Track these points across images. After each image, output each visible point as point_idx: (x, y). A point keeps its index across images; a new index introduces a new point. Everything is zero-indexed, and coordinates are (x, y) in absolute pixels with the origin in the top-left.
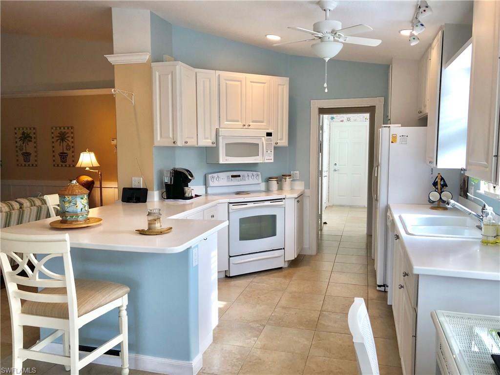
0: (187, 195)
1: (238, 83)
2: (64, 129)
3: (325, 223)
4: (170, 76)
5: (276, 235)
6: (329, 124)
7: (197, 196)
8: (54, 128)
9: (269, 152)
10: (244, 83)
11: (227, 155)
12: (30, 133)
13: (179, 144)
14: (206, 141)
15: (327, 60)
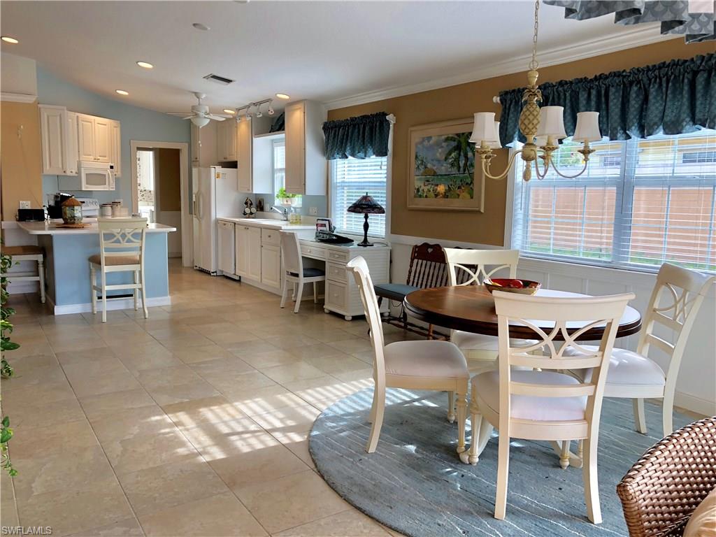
1: (90, 124)
4: (58, 117)
9: (112, 182)
10: (93, 124)
11: (87, 183)
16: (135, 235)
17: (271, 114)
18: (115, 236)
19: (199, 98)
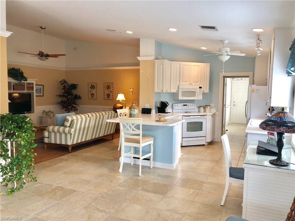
0: (166, 112)
1: (188, 66)
2: (109, 83)
3: (227, 130)
4: (162, 65)
5: (202, 130)
6: (231, 81)
7: (169, 113)
8: (105, 83)
9: (200, 95)
10: (190, 66)
11: (182, 96)
12: (95, 85)
13: (164, 91)
14: (174, 91)
15: (224, 61)
18: (126, 127)
19: (224, 43)
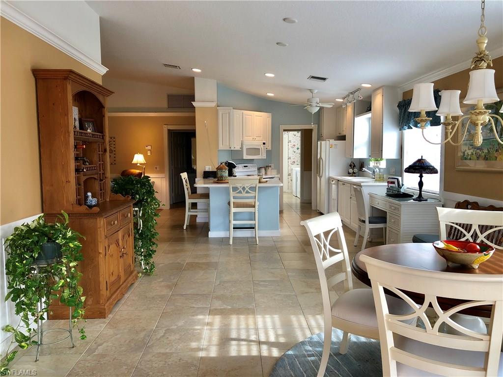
1: (250, 117)
4: (228, 115)
9: (264, 153)
11: (247, 154)
13: (232, 149)
16: (251, 188)
17: (360, 99)
18: (238, 189)
19: (312, 93)
